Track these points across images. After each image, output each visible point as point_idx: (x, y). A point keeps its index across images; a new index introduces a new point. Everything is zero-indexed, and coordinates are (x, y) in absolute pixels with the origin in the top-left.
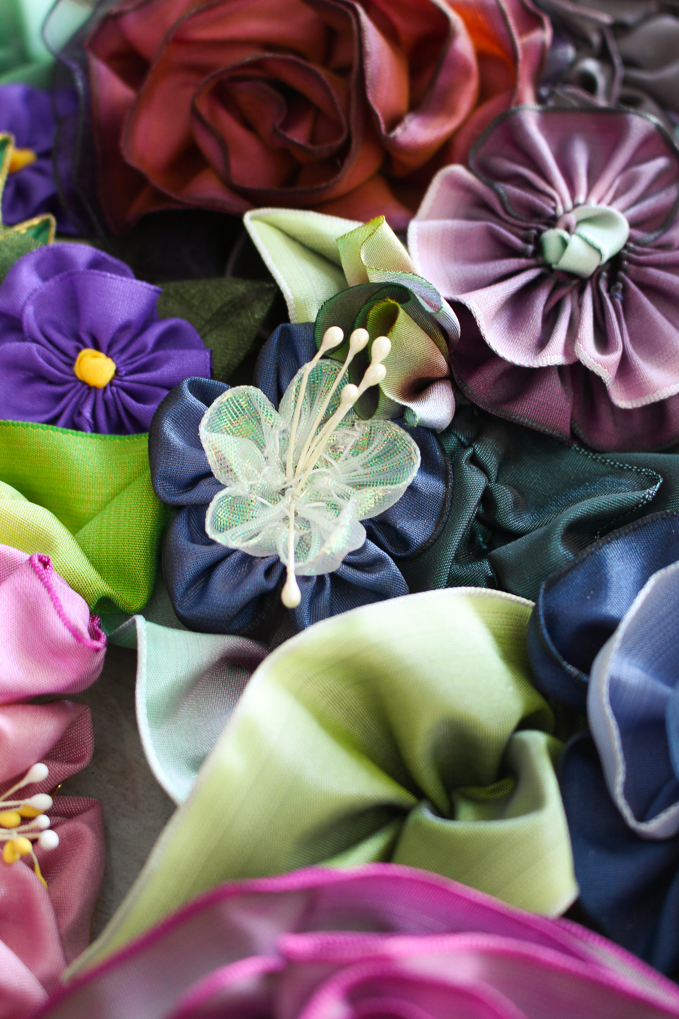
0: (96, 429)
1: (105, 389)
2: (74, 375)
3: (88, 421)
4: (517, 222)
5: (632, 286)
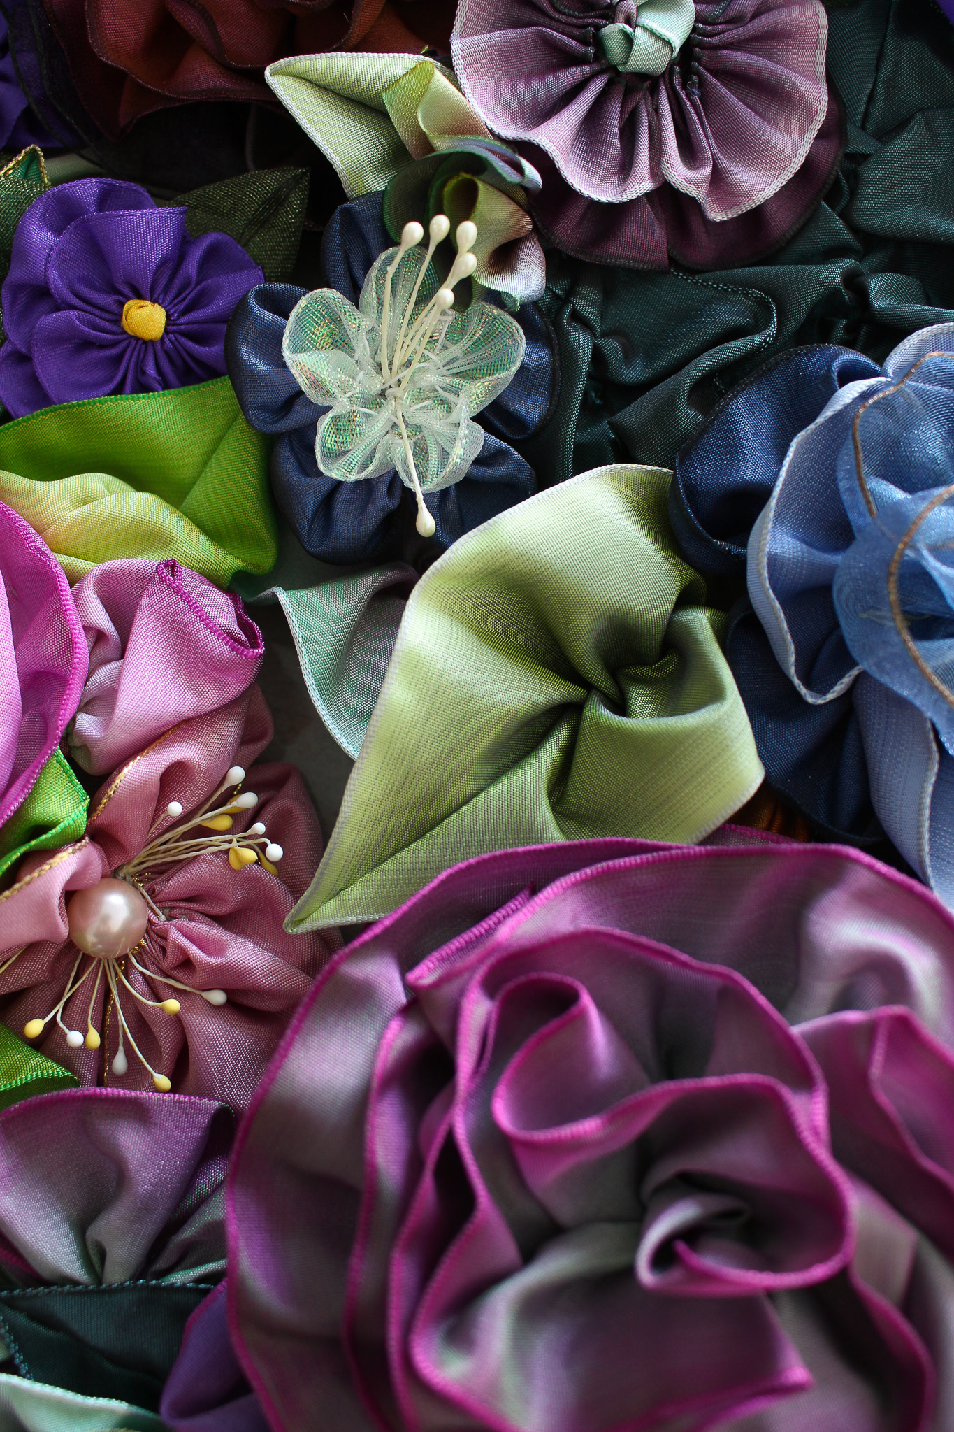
0: (166, 385)
2: (124, 332)
3: (155, 378)
4: (569, 20)
5: (709, 76)
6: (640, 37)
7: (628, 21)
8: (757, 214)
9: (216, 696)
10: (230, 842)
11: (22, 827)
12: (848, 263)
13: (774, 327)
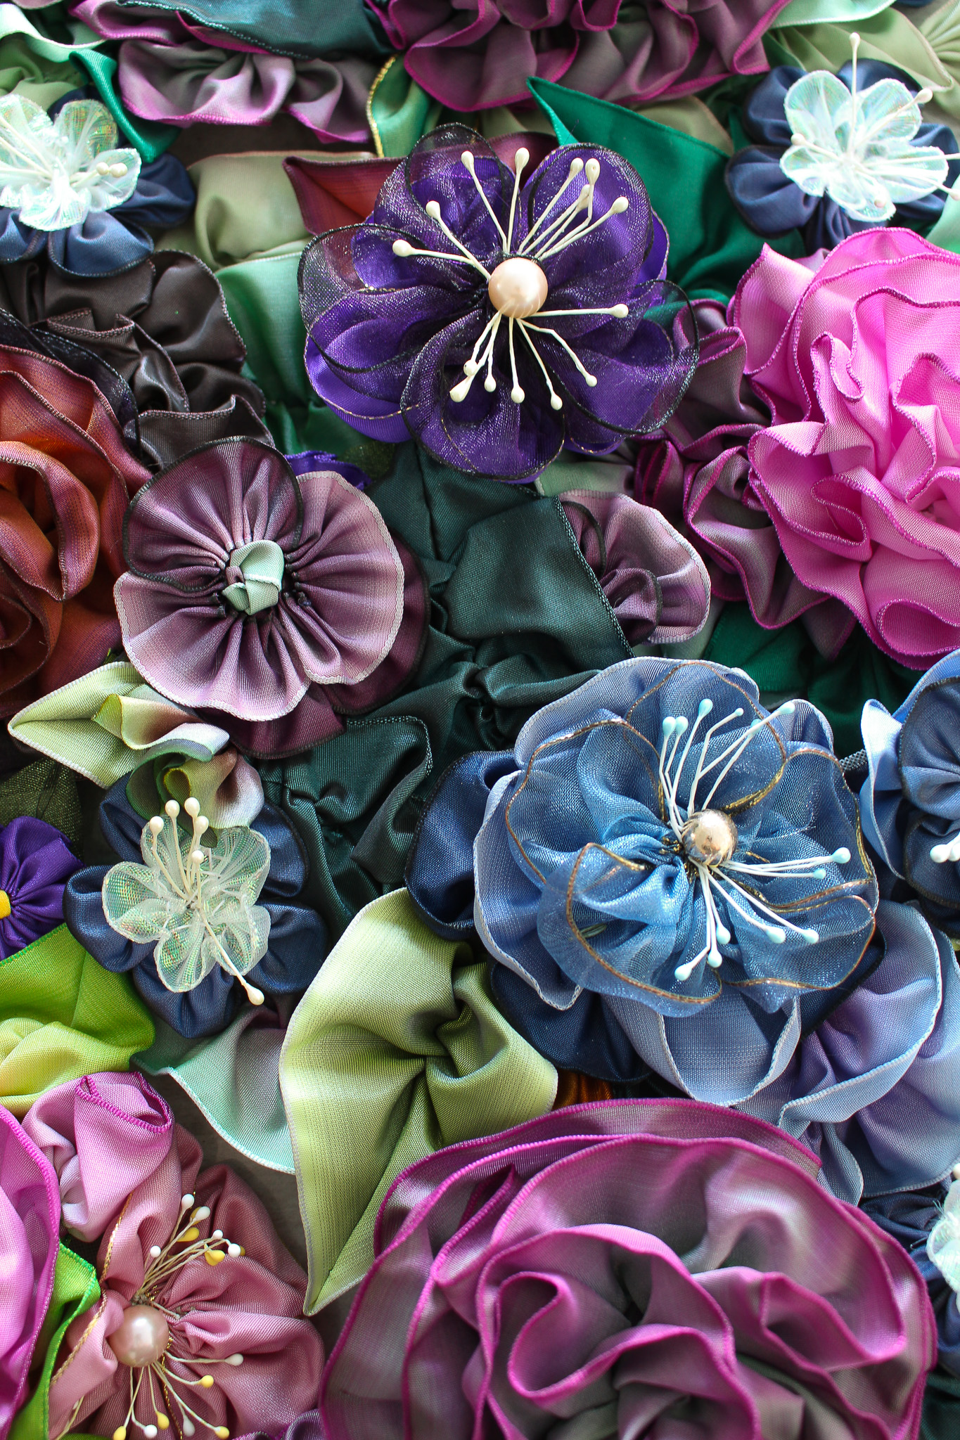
0: (28, 941)
1: (12, 912)
3: (19, 941)
4: (198, 594)
5: (311, 588)
6: (250, 587)
7: (238, 579)
8: (390, 660)
9: (151, 1163)
10: (202, 1247)
11: (57, 1309)
12: (466, 668)
13: (430, 754)
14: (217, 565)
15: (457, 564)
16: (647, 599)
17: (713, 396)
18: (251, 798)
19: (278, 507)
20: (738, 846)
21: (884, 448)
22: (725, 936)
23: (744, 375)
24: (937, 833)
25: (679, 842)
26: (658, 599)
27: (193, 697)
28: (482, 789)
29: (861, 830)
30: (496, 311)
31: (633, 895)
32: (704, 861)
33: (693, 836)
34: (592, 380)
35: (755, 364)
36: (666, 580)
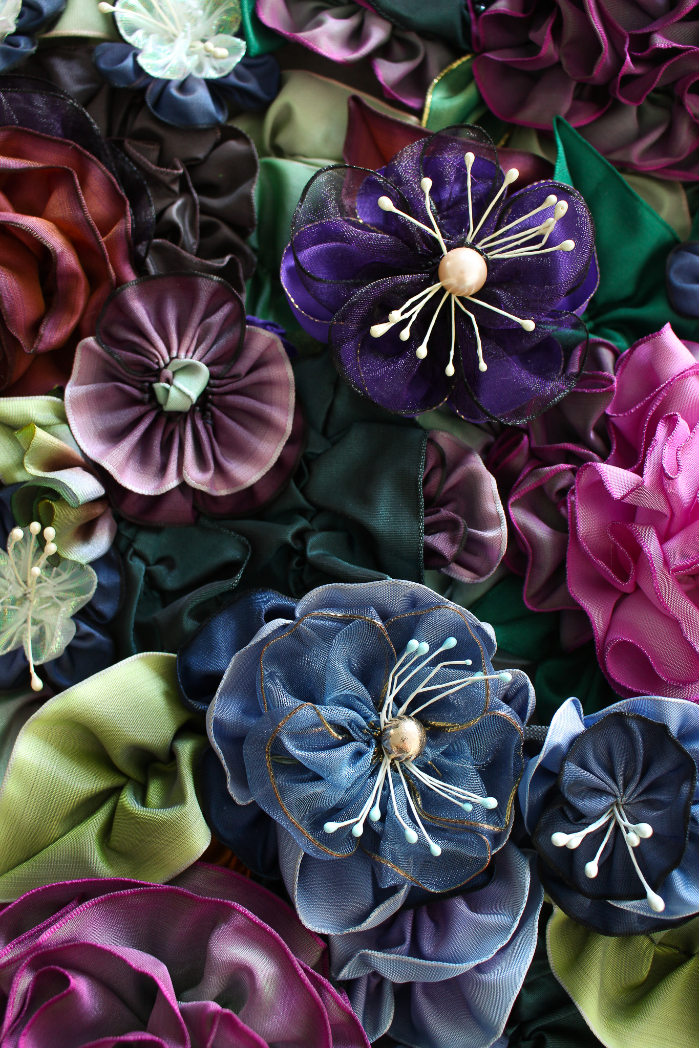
4: (134, 378)
5: (218, 413)
6: (173, 391)
7: (168, 381)
8: (251, 489)
12: (302, 523)
13: (239, 576)
14: (158, 363)
15: (334, 444)
16: (453, 541)
17: (575, 418)
18: (100, 543)
19: (222, 342)
20: (422, 753)
21: (677, 520)
22: (376, 815)
23: (605, 413)
24: (571, 819)
25: (380, 730)
26: (460, 546)
27: (94, 450)
28: (260, 620)
29: (517, 788)
30: (439, 282)
31: (323, 754)
32: (390, 754)
33: (392, 732)
34: (483, 366)
35: (617, 410)
36: (475, 533)
